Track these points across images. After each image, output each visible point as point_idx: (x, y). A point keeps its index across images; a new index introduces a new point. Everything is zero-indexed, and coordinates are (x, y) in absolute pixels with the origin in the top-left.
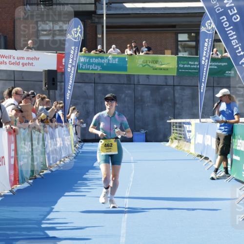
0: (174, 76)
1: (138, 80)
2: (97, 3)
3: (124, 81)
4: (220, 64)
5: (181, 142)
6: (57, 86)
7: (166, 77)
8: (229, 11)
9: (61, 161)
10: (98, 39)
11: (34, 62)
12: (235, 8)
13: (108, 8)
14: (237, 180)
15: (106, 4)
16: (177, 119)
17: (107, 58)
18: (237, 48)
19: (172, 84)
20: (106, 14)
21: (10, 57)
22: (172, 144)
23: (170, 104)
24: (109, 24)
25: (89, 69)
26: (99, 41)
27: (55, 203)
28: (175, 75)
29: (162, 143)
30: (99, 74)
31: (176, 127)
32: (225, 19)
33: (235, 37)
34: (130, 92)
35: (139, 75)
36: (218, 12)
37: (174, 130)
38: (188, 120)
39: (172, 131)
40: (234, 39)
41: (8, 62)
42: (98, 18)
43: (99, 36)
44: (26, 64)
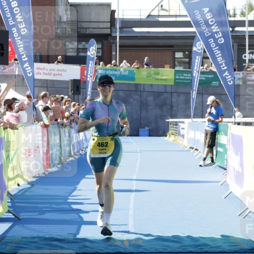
0: (171, 85)
1: (144, 88)
2: (112, 28)
3: (133, 88)
4: (208, 76)
5: (177, 137)
6: (80, 92)
7: (165, 86)
8: (215, 35)
9: (82, 150)
10: (112, 55)
11: (63, 73)
12: (220, 33)
13: (121, 32)
14: (220, 167)
15: (120, 28)
16: (174, 118)
17: (119, 70)
18: (222, 64)
19: (170, 91)
20: (120, 37)
21: (44, 69)
22: (169, 138)
23: (169, 107)
24: (121, 44)
26: (113, 57)
27: (78, 183)
28: (173, 84)
29: (162, 138)
31: (173, 125)
32: (213, 41)
33: (220, 55)
34: (137, 97)
35: (144, 84)
36: (207, 36)
38: (182, 120)
39: (170, 128)
40: (219, 57)
41: (42, 73)
42: (112, 39)
43: (114, 53)
44: (56, 75)
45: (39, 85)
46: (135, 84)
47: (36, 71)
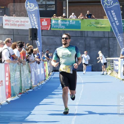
0: (109, 32)
1: (87, 34)
3: (79, 35)
7: (104, 32)
10: (63, 10)
11: (25, 24)
16: (111, 57)
17: (69, 21)
19: (108, 36)
21: (11, 21)
23: (107, 49)
24: (70, 1)
25: (58, 28)
26: (64, 11)
28: (110, 31)
30: (64, 31)
34: (82, 41)
35: (88, 31)
37: (109, 64)
38: (117, 58)
39: (108, 65)
41: (9, 24)
43: (64, 8)
44: (20, 25)
45: (8, 33)
46: (80, 31)
47: (4, 22)
